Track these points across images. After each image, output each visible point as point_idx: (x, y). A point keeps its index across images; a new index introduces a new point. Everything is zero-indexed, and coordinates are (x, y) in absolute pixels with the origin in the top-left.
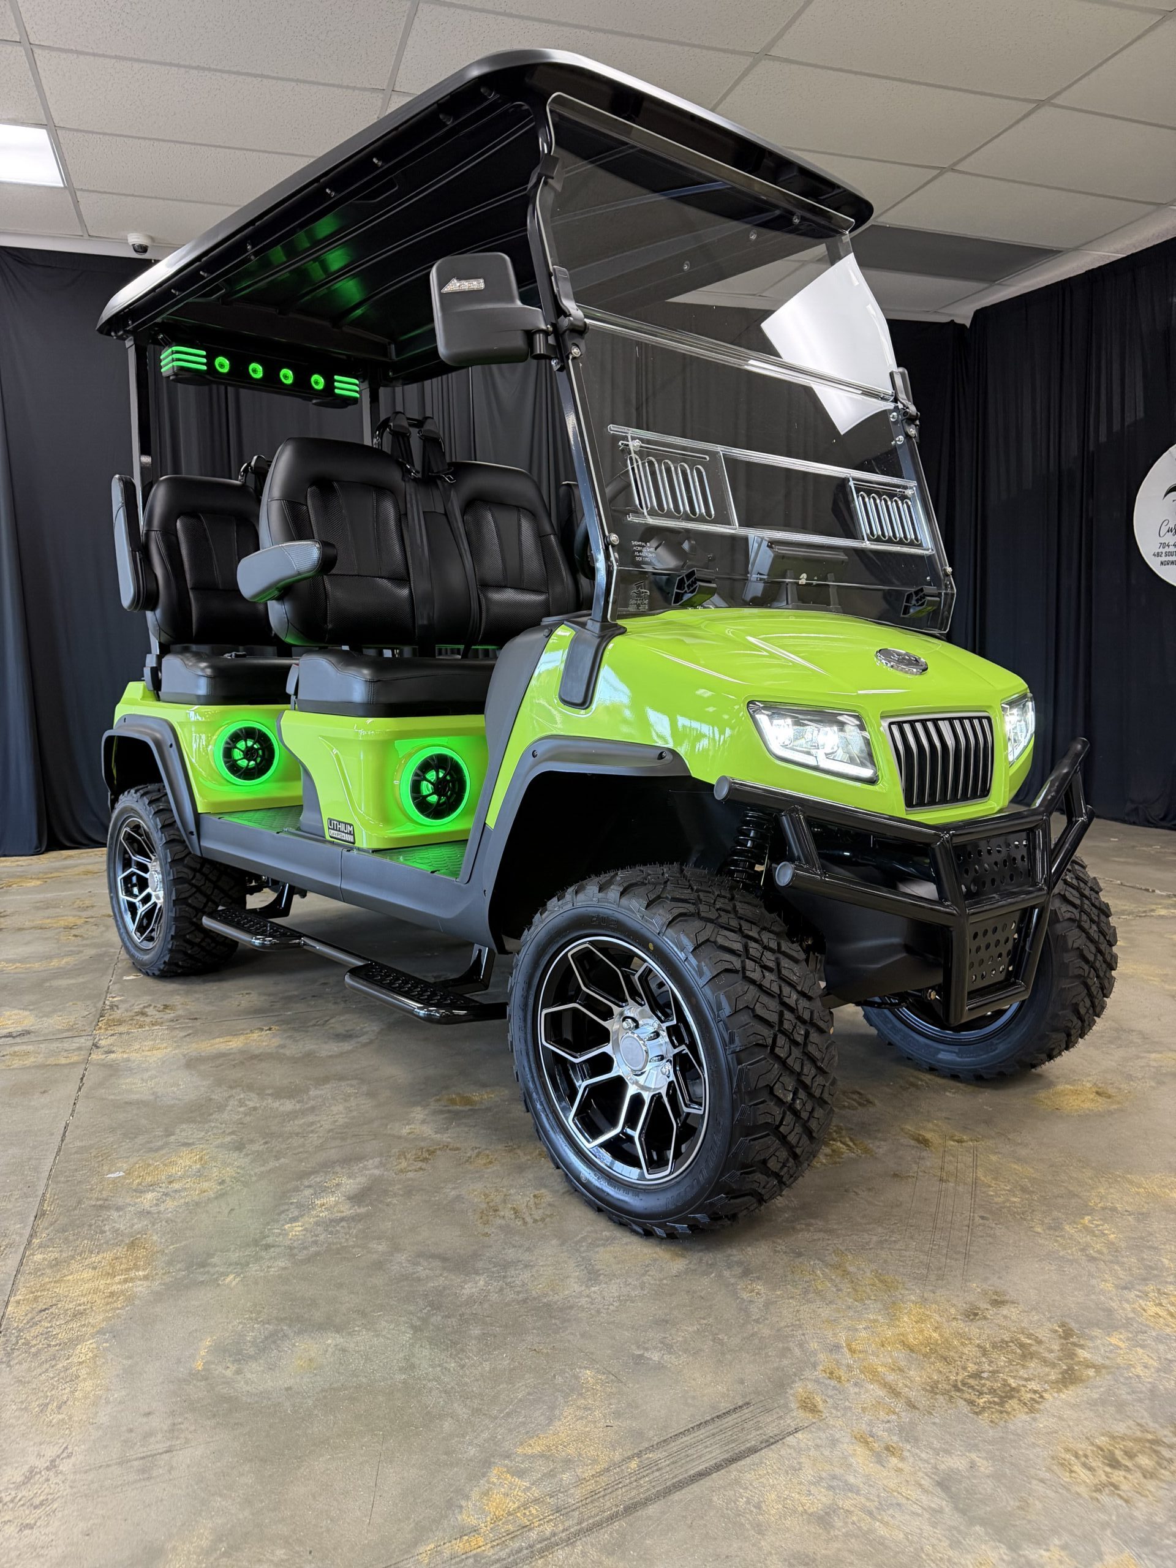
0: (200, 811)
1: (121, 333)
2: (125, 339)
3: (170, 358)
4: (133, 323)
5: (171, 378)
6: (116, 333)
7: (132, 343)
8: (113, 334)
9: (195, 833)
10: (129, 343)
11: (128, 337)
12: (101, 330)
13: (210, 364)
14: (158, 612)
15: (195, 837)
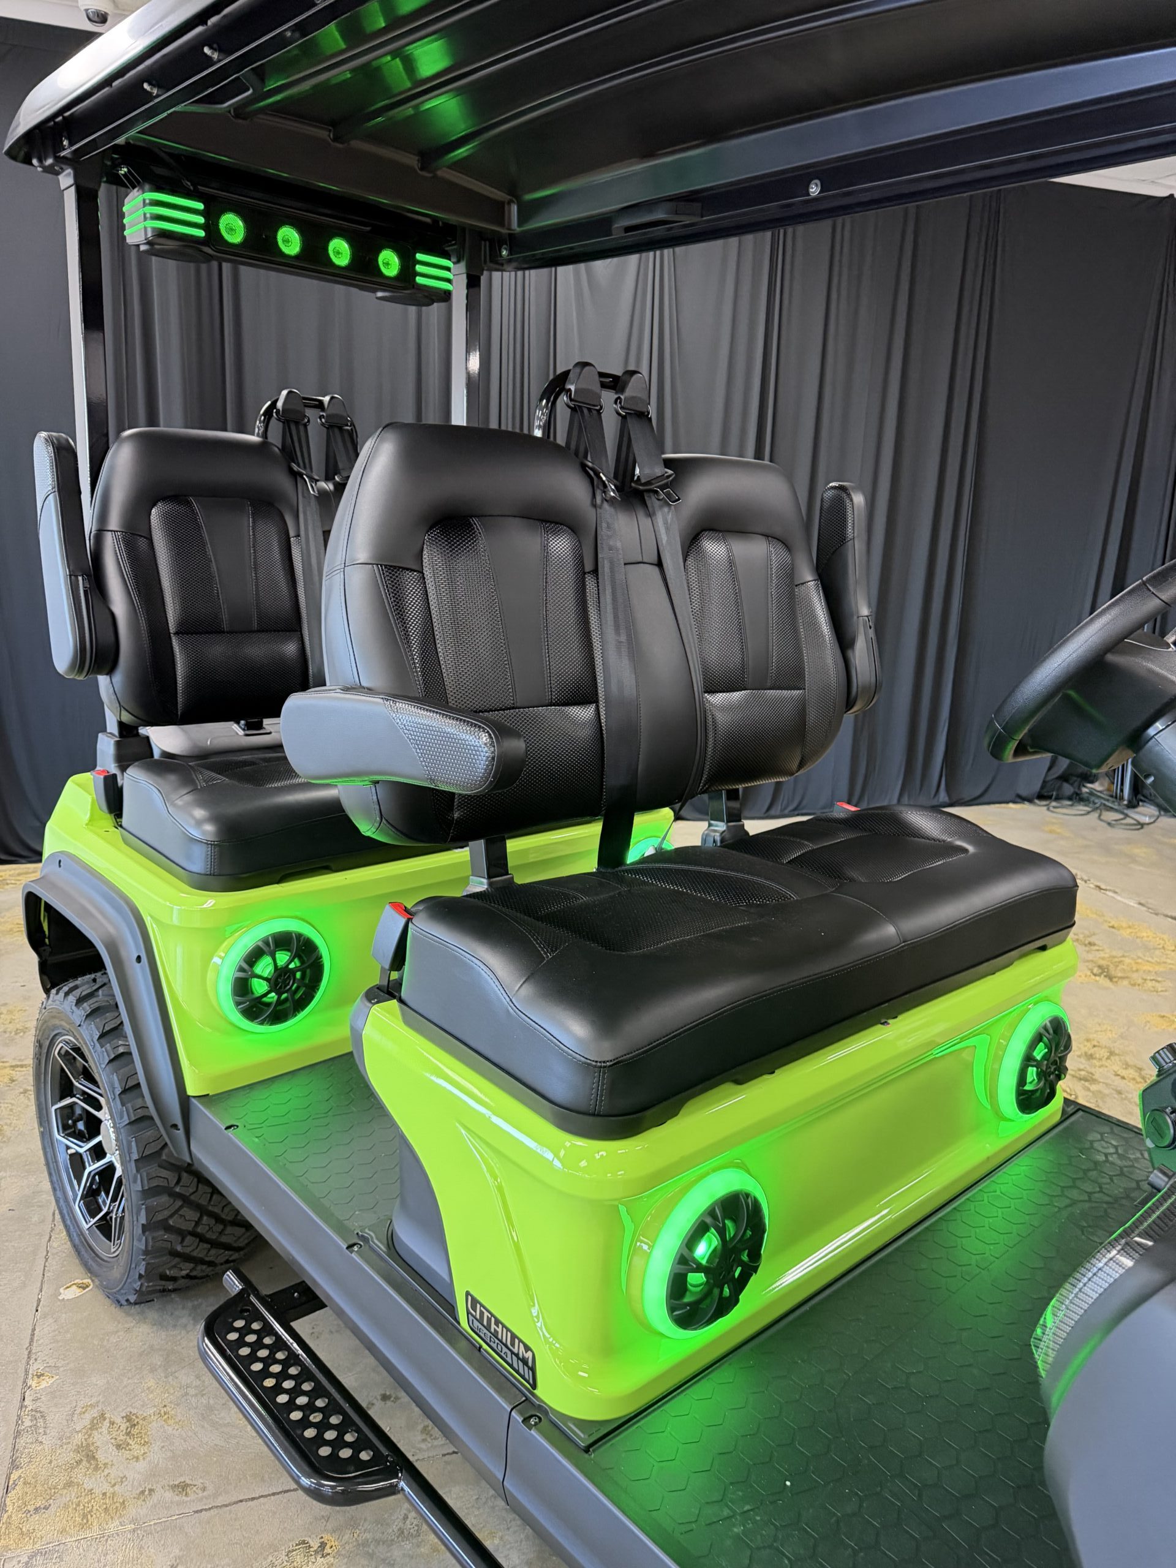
0: (191, 1091)
1: (49, 161)
2: (58, 174)
3: (141, 212)
4: (71, 144)
5: (143, 248)
6: (40, 161)
7: (71, 181)
8: (35, 162)
9: (180, 1125)
10: (66, 179)
11: (63, 170)
12: (12, 154)
13: (211, 227)
14: (118, 677)
15: (180, 1133)
